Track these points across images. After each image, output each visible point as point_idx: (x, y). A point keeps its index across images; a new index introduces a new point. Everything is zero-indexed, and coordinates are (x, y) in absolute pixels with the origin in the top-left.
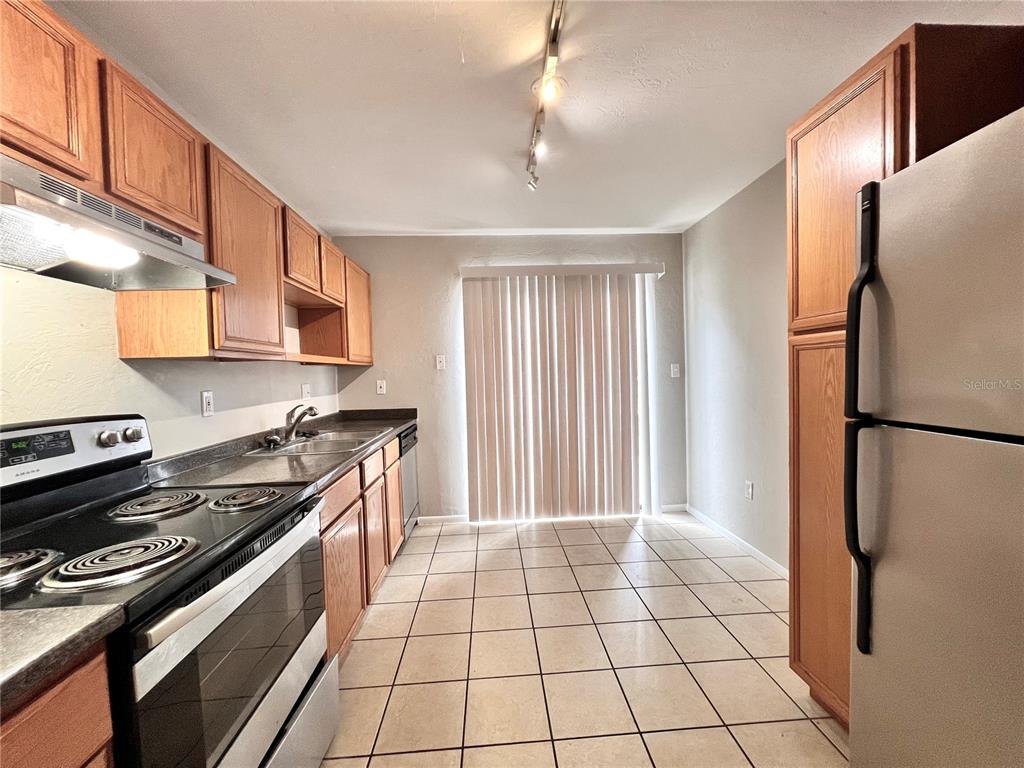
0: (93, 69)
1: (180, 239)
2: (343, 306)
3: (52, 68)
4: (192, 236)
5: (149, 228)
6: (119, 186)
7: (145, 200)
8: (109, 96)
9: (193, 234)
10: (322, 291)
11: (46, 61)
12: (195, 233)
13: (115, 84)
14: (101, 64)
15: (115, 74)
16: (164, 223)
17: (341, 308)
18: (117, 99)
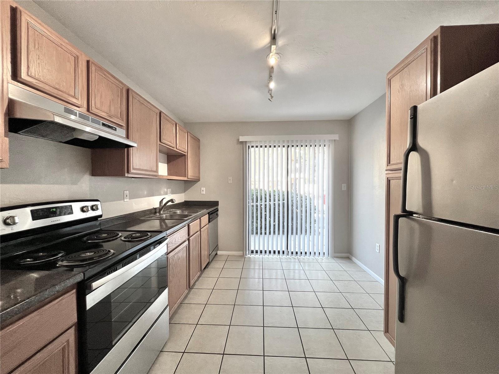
0: (85, 64)
1: (116, 128)
2: (186, 154)
3: (70, 66)
4: (121, 127)
5: (104, 125)
6: (93, 109)
7: (102, 114)
8: (90, 74)
9: (121, 126)
10: (176, 148)
11: (68, 64)
12: (122, 126)
13: (93, 68)
14: (88, 62)
15: (93, 65)
16: (109, 122)
17: (185, 155)
18: (93, 76)
